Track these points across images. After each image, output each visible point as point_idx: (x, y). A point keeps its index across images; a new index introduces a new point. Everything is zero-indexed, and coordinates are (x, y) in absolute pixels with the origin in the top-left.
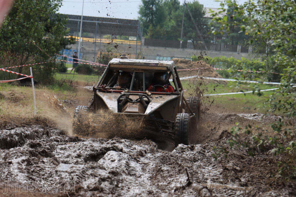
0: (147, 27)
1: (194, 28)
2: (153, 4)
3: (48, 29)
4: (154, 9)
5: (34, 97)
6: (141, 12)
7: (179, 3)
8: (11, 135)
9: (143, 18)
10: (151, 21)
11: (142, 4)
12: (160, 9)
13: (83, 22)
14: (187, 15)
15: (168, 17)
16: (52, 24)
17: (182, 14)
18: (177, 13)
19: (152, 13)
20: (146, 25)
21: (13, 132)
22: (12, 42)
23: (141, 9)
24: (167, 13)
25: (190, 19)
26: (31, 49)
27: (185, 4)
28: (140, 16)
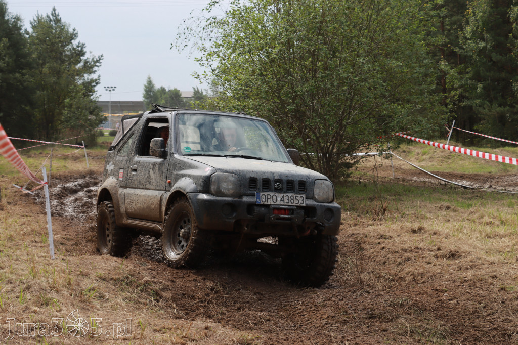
0: (149, 105)
1: (176, 104)
2: (150, 91)
3: (91, 113)
4: (152, 94)
5: (86, 156)
6: (144, 97)
7: (166, 90)
8: (75, 186)
9: (146, 100)
10: (151, 101)
11: (144, 92)
12: (155, 94)
13: (112, 106)
14: (171, 97)
15: (160, 98)
16: (94, 110)
17: (168, 96)
18: (165, 96)
19: (151, 97)
20: (148, 104)
21: (76, 183)
22: (71, 123)
23: (144, 95)
24: (159, 96)
25: (173, 98)
26: (82, 126)
27: (170, 91)
28: (144, 99)
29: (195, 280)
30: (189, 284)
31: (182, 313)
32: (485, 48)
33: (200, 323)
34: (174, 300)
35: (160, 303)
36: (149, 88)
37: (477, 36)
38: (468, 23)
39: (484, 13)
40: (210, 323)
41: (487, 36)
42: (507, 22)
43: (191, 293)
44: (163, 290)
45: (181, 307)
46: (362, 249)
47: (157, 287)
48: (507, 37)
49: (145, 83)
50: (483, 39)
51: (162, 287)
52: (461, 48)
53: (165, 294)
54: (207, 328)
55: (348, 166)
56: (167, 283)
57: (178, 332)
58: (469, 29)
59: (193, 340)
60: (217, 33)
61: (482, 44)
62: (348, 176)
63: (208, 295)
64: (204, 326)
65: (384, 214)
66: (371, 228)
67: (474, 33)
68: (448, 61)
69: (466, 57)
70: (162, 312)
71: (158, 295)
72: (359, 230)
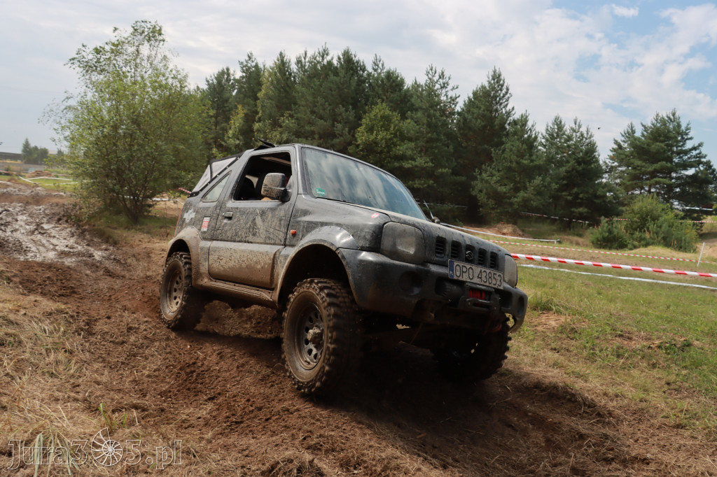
0: (24, 158)
2: (27, 148)
4: (27, 150)
7: (38, 148)
10: (26, 154)
11: (23, 148)
14: (41, 153)
17: (39, 152)
18: (37, 152)
19: (26, 152)
20: (24, 156)
23: (22, 150)
24: (32, 152)
28: (22, 152)
29: (37, 271)
30: (32, 274)
31: (25, 292)
32: (239, 144)
33: (32, 297)
34: (21, 283)
35: (11, 285)
36: (26, 145)
37: (235, 136)
38: (230, 128)
39: (240, 124)
40: (39, 298)
41: (241, 137)
42: (252, 131)
43: (32, 279)
44: (13, 276)
45: (26, 288)
46: (149, 257)
47: (9, 275)
48: (251, 139)
49: (24, 143)
50: (238, 139)
51: (13, 274)
52: (226, 142)
53: (14, 279)
54: (36, 301)
55: (150, 206)
56: (17, 272)
57: (15, 303)
58: (231, 132)
59: (25, 308)
60: (70, 115)
61: (238, 142)
62: (149, 212)
63: (45, 281)
64: (34, 299)
65: (167, 236)
66: (157, 244)
67: (234, 134)
68: (218, 149)
69: (228, 148)
70: (11, 290)
71: (9, 280)
72: (150, 245)
